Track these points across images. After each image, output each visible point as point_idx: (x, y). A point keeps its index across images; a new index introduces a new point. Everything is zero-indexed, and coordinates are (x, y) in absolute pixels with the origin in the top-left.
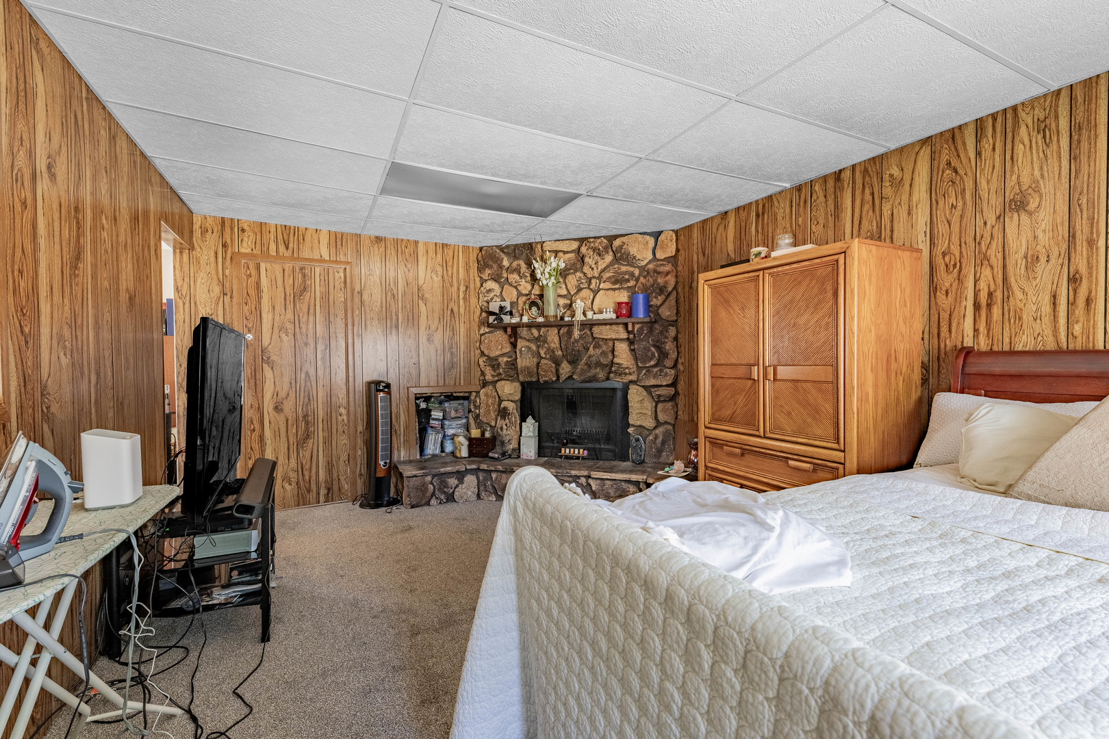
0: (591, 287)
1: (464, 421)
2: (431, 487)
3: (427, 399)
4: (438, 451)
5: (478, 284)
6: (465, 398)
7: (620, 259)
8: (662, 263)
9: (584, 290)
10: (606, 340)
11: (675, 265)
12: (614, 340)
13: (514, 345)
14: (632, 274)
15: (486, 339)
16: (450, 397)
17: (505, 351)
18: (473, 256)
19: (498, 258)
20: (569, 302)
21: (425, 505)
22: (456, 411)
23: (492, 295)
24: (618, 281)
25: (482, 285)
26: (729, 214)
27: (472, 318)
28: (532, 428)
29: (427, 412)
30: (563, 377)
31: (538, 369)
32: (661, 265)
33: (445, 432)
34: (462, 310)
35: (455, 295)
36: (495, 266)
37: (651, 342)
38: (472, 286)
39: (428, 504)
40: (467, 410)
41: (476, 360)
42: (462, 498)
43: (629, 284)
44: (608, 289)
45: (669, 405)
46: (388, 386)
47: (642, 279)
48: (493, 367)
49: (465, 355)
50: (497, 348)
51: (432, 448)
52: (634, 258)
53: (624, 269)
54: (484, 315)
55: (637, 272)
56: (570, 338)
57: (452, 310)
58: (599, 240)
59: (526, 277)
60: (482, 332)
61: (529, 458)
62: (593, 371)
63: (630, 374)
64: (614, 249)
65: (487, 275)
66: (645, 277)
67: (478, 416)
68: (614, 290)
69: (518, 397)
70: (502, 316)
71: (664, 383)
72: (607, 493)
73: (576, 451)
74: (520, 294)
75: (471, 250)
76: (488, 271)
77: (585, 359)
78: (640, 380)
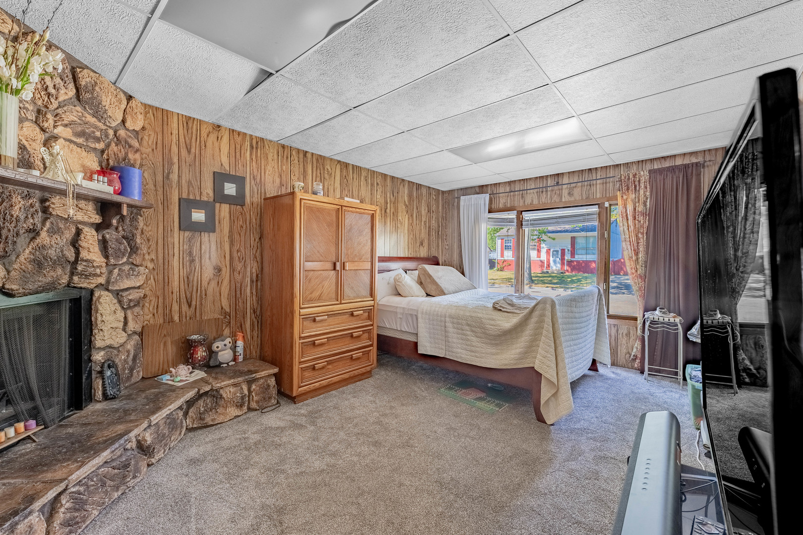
7: (85, 102)
8: (130, 134)
10: (67, 220)
12: (78, 224)
14: (106, 134)
24: (84, 134)
26: (223, 130)
32: (130, 137)
37: (122, 232)
43: (97, 145)
44: (68, 141)
45: (138, 310)
47: (114, 146)
52: (106, 111)
53: (90, 119)
63: (100, 275)
66: (117, 145)
68: (78, 145)
71: (137, 285)
73: (12, 431)
77: (27, 251)
78: (113, 282)
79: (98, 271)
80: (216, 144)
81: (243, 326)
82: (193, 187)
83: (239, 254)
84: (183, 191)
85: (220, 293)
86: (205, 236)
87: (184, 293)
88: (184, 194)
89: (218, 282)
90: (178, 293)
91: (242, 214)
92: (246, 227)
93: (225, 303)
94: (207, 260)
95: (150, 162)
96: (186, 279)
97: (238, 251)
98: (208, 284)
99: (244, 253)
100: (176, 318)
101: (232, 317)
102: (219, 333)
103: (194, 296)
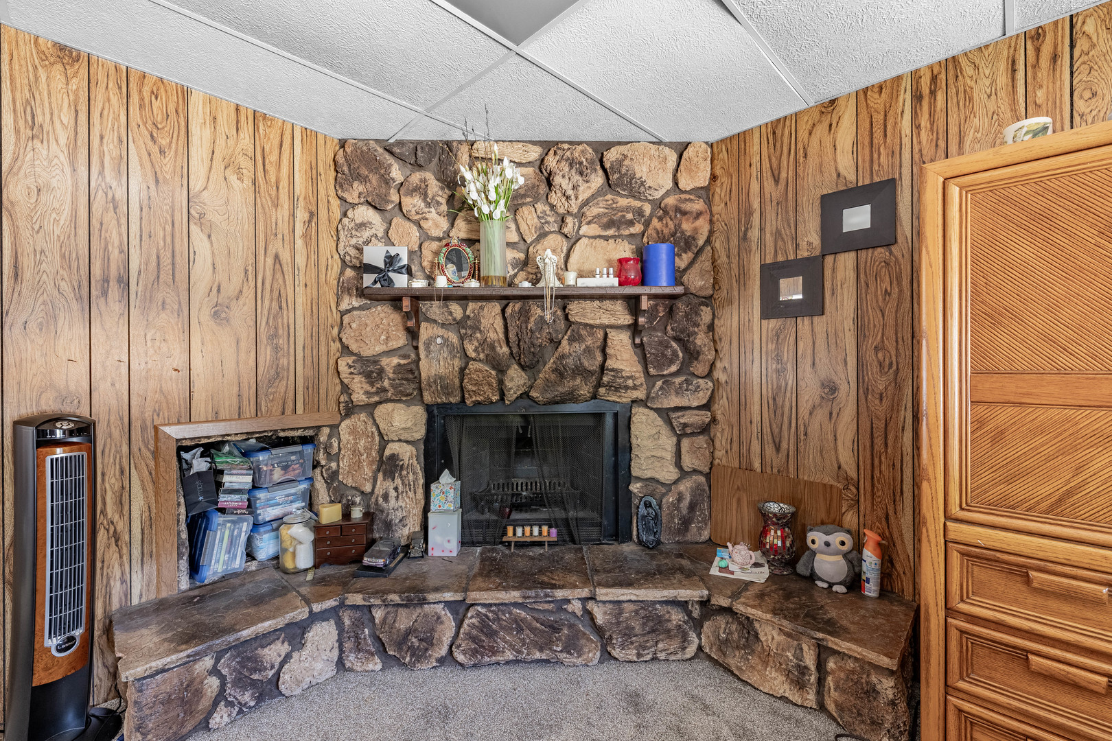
0: (566, 230)
1: (303, 486)
2: (214, 682)
3: (210, 448)
4: (238, 563)
5: (337, 213)
6: (305, 441)
7: (617, 185)
8: (687, 196)
9: (551, 237)
10: (592, 326)
11: (709, 203)
12: (605, 327)
13: (413, 334)
14: (640, 212)
15: (355, 321)
16: (274, 441)
17: (394, 344)
18: (325, 156)
19: (381, 164)
20: (522, 256)
21: (196, 729)
22: (285, 468)
23: (366, 234)
24: (613, 222)
25: (345, 215)
26: (842, 103)
27: (322, 277)
28: (451, 494)
29: (215, 477)
30: (511, 395)
31: (462, 381)
32: (686, 200)
33: (256, 517)
34: (301, 261)
35: (284, 227)
36: (374, 179)
37: (670, 332)
38: (323, 214)
39: (204, 725)
40: (309, 464)
41: (332, 362)
42: (298, 683)
43: (633, 230)
44: (595, 237)
45: (701, 440)
46: (85, 429)
47: (655, 223)
48: (368, 376)
49: (308, 351)
50: (378, 340)
51: (224, 557)
52: (643, 183)
53: (623, 202)
54: (349, 273)
55: (647, 209)
56: (527, 321)
57: (277, 257)
58: (580, 148)
59: (438, 203)
60: (345, 305)
61: (447, 554)
62: (569, 384)
63: (635, 388)
64: (607, 165)
65: (356, 194)
66: (660, 219)
67: (335, 475)
68: (606, 238)
69: (420, 433)
70: (391, 274)
71: (695, 404)
72: (628, 628)
73: (536, 530)
74: (425, 237)
75: (321, 141)
76: (358, 187)
77: (552, 361)
78: (653, 398)
79: (630, 383)
80: (828, 141)
81: (892, 519)
82: (783, 239)
83: (880, 355)
84: (768, 251)
85: (835, 436)
86: (804, 324)
87: (768, 425)
88: (768, 257)
89: (831, 414)
90: (759, 424)
91: (887, 264)
92: (901, 291)
93: (846, 458)
94: (808, 368)
95: (723, 224)
96: (771, 402)
97: (876, 349)
98: (811, 414)
99: (893, 353)
100: (757, 465)
101: (862, 491)
102: (832, 516)
103: (785, 433)
